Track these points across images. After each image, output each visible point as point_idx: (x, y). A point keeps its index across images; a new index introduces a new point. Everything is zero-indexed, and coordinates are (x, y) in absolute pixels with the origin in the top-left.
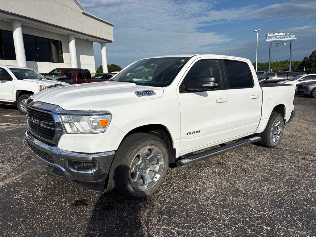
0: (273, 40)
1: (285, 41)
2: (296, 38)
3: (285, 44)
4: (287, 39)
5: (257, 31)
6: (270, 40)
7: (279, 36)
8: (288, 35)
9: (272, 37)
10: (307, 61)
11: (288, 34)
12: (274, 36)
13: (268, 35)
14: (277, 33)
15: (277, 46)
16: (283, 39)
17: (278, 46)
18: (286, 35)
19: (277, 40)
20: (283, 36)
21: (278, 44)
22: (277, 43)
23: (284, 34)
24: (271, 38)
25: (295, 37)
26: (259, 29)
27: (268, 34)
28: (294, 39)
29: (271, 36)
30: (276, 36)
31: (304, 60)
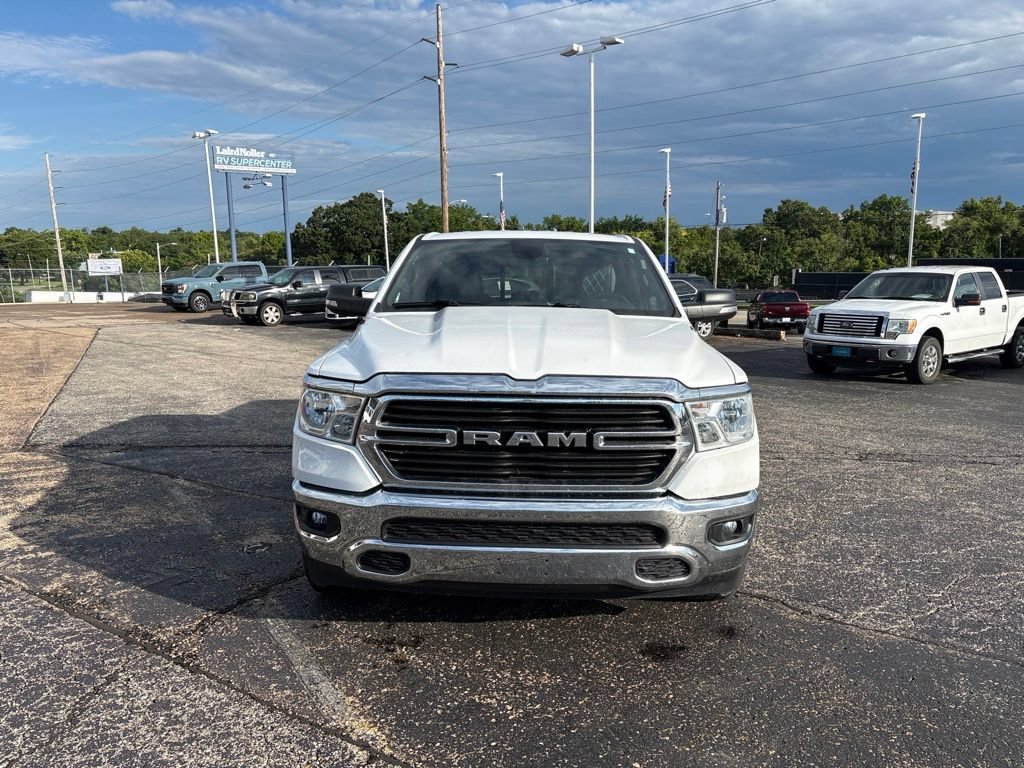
0: (235, 168)
1: (268, 175)
2: (294, 171)
3: (269, 184)
4: (271, 170)
5: (202, 135)
6: (226, 167)
7: (249, 158)
8: (273, 159)
9: (230, 159)
10: (304, 234)
11: (272, 155)
12: (236, 157)
13: (218, 152)
14: (242, 149)
15: (245, 187)
16: (262, 169)
17: (249, 187)
18: (267, 157)
19: (246, 168)
20: (260, 159)
21: (247, 182)
22: (245, 179)
23: (263, 153)
24: (226, 162)
25: (292, 167)
26: (211, 131)
27: (218, 148)
28: (289, 171)
29: (226, 157)
30: (240, 158)
31: (296, 232)
